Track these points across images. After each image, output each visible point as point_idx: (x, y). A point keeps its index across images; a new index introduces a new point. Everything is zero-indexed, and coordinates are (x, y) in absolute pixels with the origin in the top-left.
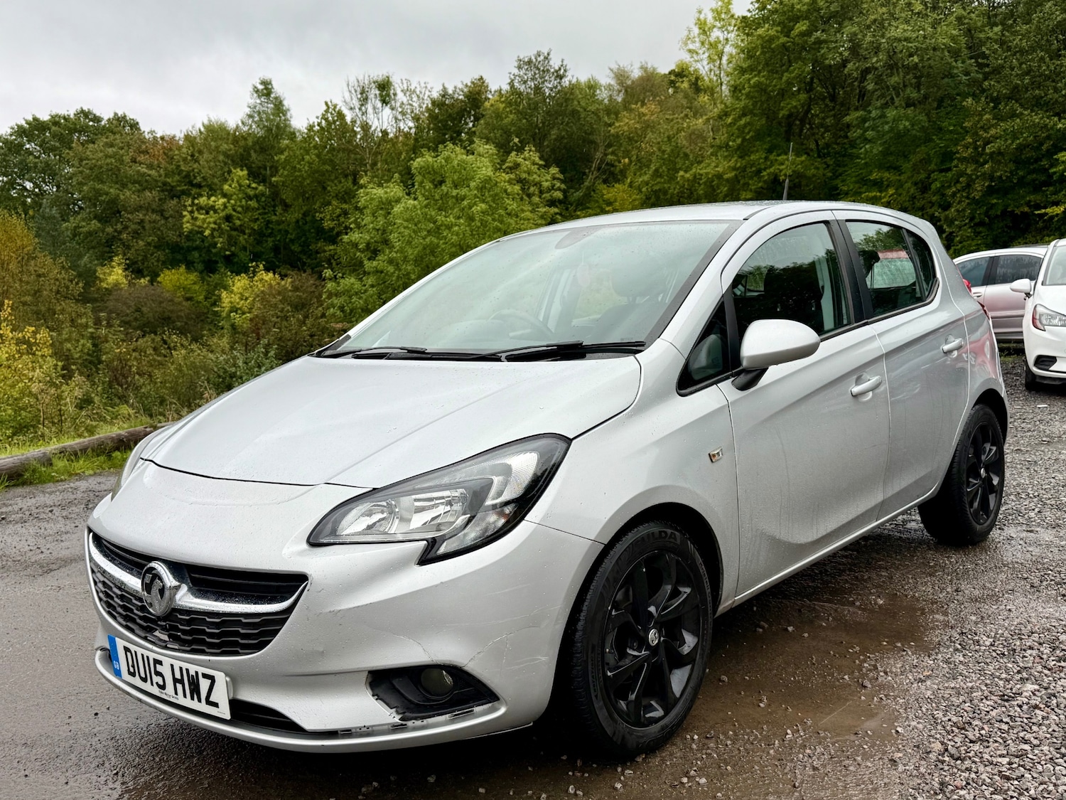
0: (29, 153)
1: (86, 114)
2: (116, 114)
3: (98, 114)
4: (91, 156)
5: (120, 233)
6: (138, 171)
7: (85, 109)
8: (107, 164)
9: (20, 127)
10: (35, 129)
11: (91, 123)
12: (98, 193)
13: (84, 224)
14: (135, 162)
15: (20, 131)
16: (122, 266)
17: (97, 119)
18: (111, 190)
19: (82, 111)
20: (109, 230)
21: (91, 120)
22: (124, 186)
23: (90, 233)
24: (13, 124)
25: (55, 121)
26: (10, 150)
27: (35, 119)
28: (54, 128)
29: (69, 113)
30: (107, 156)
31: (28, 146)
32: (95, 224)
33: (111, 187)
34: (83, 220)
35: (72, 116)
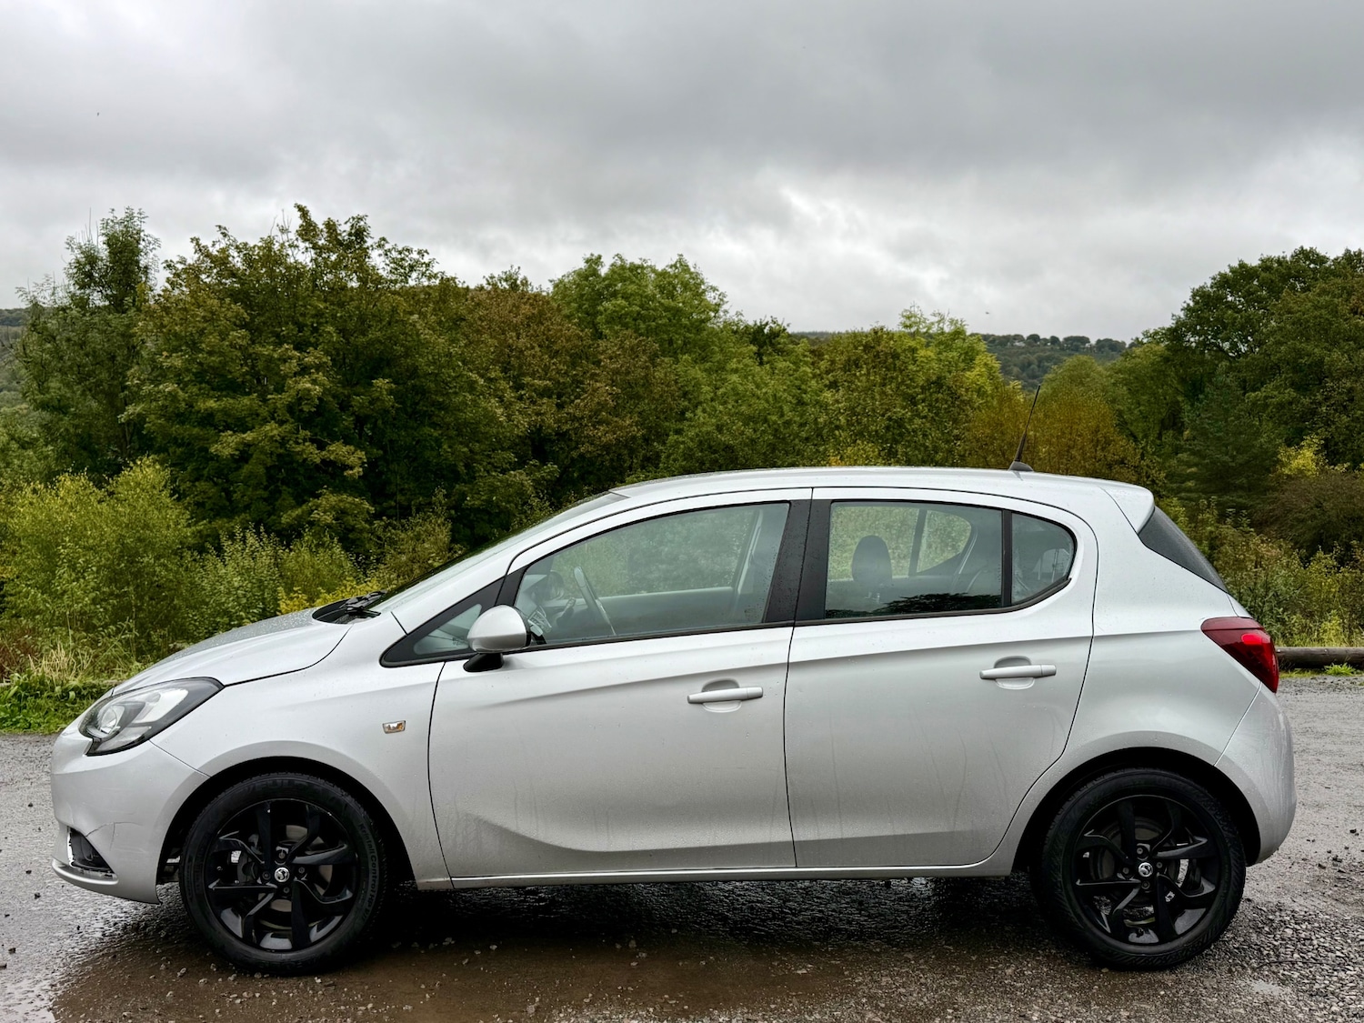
0: (1230, 306)
1: (1305, 255)
2: (1348, 251)
3: (1323, 253)
4: (1296, 308)
5: (1320, 404)
6: (1356, 325)
7: (1307, 247)
8: (1315, 317)
9: (1223, 276)
10: (1240, 278)
11: (1312, 266)
12: (1300, 353)
13: (1276, 393)
14: (1356, 313)
15: (1223, 282)
16: (1315, 448)
17: (1321, 260)
18: (1316, 350)
19: (1302, 251)
20: (1306, 401)
21: (1313, 261)
22: (1335, 343)
23: (1281, 406)
24: (1215, 273)
25: (1267, 265)
26: (1207, 304)
27: (1242, 265)
28: (1263, 274)
29: (1285, 255)
30: (1316, 307)
31: (1230, 299)
32: (1290, 393)
33: (1316, 346)
34: (1276, 388)
35: (1288, 259)
